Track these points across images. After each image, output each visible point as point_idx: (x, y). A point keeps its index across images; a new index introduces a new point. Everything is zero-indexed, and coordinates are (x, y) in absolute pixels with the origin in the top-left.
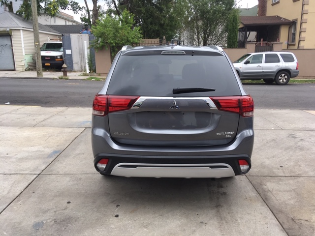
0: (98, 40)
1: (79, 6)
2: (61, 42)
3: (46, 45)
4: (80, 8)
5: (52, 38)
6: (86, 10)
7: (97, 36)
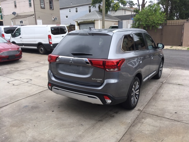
0: (136, 23)
1: (133, 4)
2: (118, 26)
3: (111, 27)
4: (134, 4)
5: (115, 23)
6: (138, 5)
7: (135, 21)
